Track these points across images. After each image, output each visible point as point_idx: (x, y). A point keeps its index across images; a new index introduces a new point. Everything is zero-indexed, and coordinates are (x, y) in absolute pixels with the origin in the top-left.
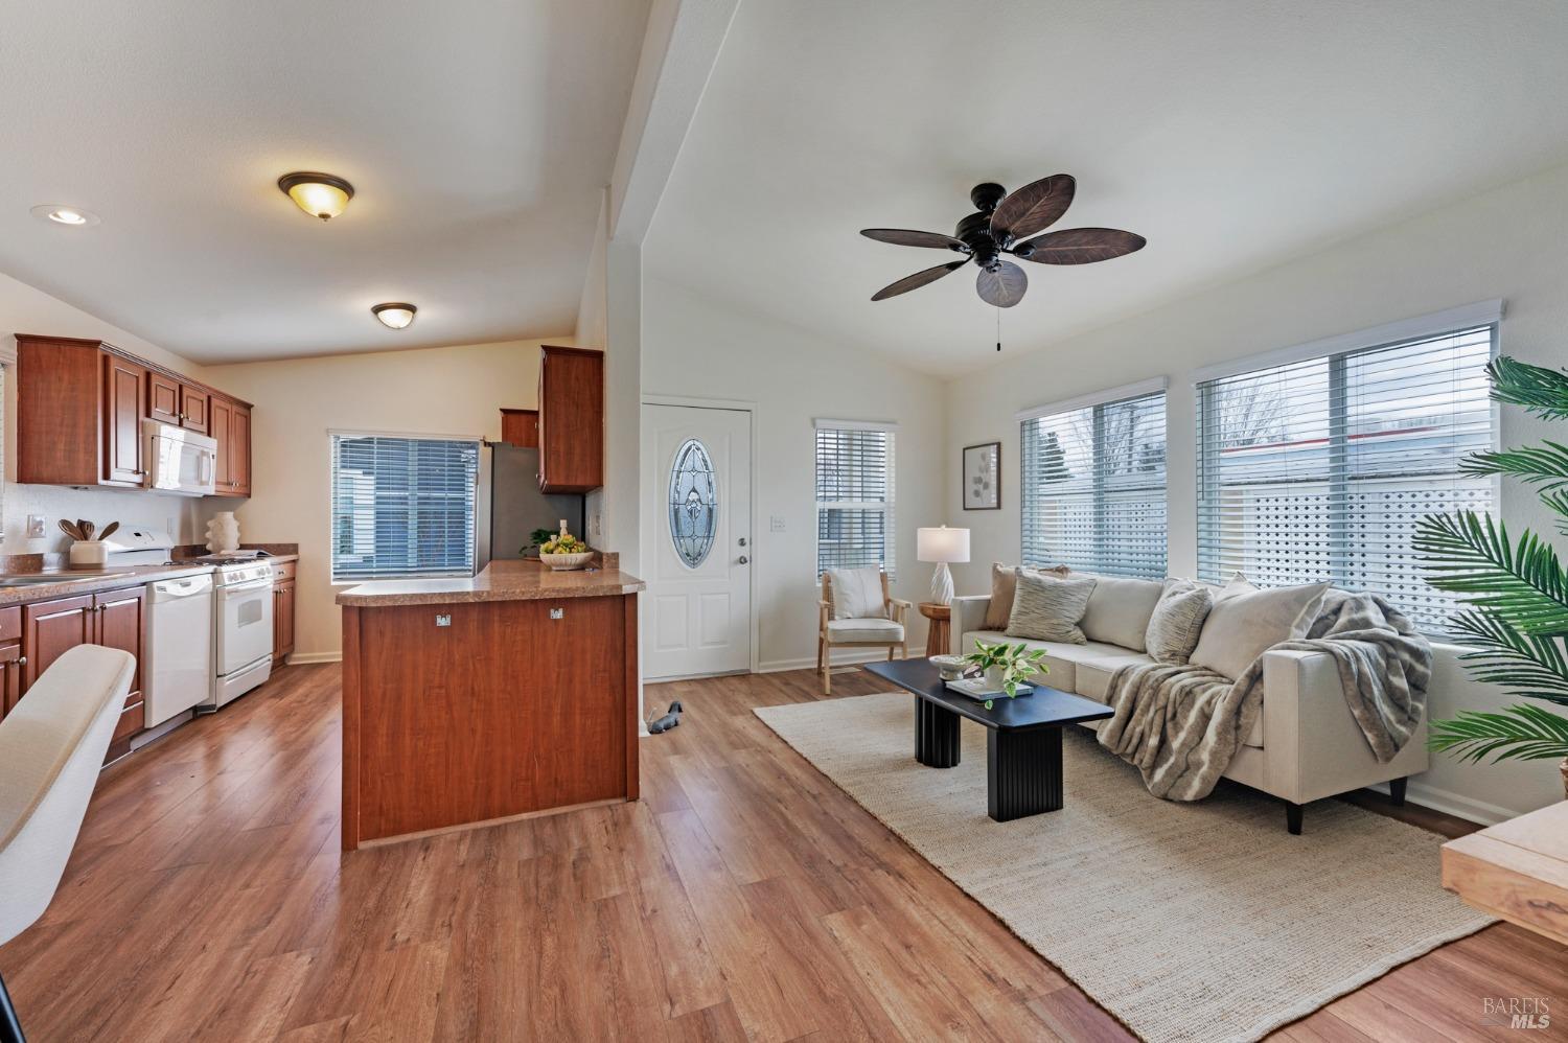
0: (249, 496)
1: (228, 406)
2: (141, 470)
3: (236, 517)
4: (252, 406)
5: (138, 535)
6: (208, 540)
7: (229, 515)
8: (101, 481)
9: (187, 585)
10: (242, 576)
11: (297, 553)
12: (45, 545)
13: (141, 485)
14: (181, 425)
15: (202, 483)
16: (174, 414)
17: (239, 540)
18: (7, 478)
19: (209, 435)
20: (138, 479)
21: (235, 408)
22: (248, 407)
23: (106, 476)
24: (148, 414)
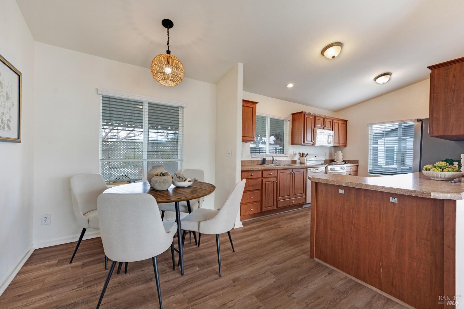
0: (346, 146)
1: (339, 122)
2: (312, 141)
3: (342, 152)
4: (347, 121)
5: (315, 156)
6: (335, 159)
7: (340, 152)
8: (303, 144)
9: (317, 169)
10: (334, 169)
11: (358, 163)
12: (297, 158)
13: (313, 144)
14: (324, 128)
15: (329, 143)
16: (322, 126)
17: (343, 159)
18: (289, 144)
19: (333, 130)
20: (312, 143)
21: (341, 122)
22: (346, 121)
23: (304, 143)
24: (315, 127)
